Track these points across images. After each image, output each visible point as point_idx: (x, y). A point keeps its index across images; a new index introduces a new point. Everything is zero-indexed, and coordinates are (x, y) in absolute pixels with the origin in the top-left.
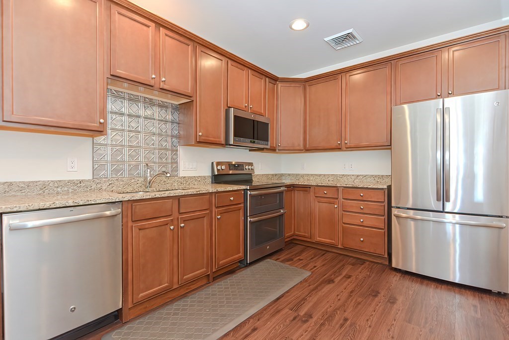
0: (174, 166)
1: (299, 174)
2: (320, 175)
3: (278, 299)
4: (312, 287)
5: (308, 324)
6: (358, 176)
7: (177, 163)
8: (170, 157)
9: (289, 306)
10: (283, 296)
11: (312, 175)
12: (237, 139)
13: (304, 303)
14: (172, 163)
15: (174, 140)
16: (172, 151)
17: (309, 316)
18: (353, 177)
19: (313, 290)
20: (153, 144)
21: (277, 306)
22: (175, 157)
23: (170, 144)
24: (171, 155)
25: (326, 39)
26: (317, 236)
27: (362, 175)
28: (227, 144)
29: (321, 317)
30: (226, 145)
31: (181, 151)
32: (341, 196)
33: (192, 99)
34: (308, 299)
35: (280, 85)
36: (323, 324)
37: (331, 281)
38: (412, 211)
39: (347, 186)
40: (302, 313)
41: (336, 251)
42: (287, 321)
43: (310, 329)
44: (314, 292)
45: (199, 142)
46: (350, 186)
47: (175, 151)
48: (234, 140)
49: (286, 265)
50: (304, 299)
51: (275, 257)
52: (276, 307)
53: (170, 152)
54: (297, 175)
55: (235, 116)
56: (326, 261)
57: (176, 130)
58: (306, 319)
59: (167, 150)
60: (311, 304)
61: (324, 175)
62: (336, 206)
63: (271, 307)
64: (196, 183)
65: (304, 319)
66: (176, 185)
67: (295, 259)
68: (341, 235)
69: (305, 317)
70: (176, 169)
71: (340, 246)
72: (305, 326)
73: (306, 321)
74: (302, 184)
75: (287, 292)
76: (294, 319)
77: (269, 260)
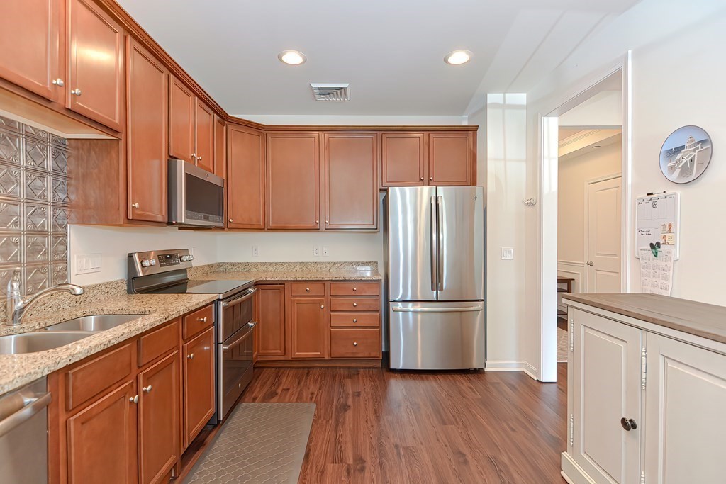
0: (60, 266)
1: (248, 264)
2: (283, 264)
3: (307, 456)
4: (332, 422)
5: (367, 470)
6: (334, 264)
7: (65, 260)
8: (51, 249)
9: (328, 459)
10: (310, 450)
11: (271, 264)
12: (190, 213)
13: (341, 447)
14: (55, 261)
15: (58, 212)
16: (56, 235)
17: (360, 461)
18: (328, 265)
19: (337, 426)
20: (15, 223)
21: (314, 465)
22: (61, 248)
23: (50, 221)
24: (54, 244)
25: (314, 85)
26: (296, 350)
27: (340, 263)
28: (170, 221)
29: (373, 456)
30: (170, 223)
31: (74, 234)
32: (328, 293)
33: (118, 136)
34: (340, 439)
35: (230, 127)
36: (381, 464)
37: (345, 407)
38: (410, 304)
39: (337, 279)
40: (351, 461)
41: (322, 365)
42: (343, 479)
43: (374, 476)
44: (340, 428)
45: (133, 221)
46: (341, 279)
47: (60, 237)
48: (187, 217)
49: (273, 404)
50: (337, 442)
51: (248, 396)
52: (314, 468)
53: (51, 239)
54: (247, 264)
55: (187, 176)
56: (319, 382)
57: (62, 191)
58: (360, 465)
59: (43, 233)
60: (349, 446)
61: (289, 264)
62: (323, 306)
63: (308, 472)
64: (102, 297)
65: (358, 467)
66: (66, 306)
67: (279, 391)
68: (327, 342)
69: (357, 464)
70: (63, 275)
71: (326, 358)
72: (367, 475)
73: (362, 469)
74: (273, 279)
75: (310, 441)
76: (348, 472)
77: (244, 404)
